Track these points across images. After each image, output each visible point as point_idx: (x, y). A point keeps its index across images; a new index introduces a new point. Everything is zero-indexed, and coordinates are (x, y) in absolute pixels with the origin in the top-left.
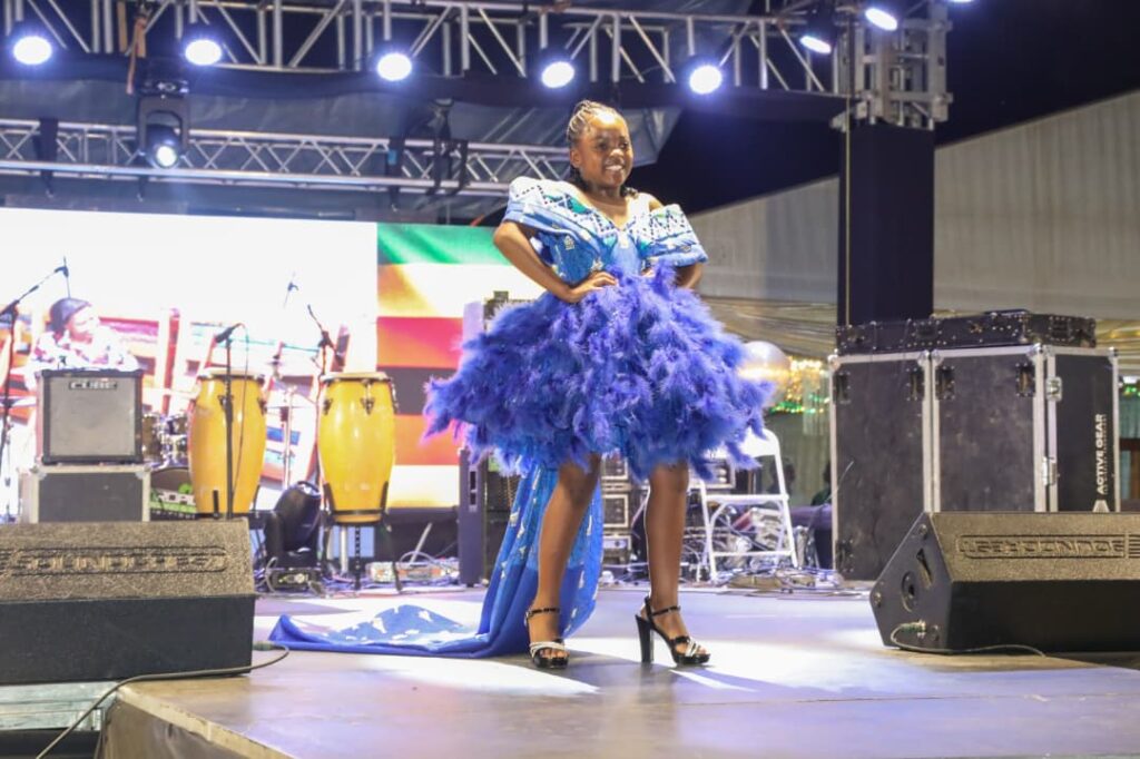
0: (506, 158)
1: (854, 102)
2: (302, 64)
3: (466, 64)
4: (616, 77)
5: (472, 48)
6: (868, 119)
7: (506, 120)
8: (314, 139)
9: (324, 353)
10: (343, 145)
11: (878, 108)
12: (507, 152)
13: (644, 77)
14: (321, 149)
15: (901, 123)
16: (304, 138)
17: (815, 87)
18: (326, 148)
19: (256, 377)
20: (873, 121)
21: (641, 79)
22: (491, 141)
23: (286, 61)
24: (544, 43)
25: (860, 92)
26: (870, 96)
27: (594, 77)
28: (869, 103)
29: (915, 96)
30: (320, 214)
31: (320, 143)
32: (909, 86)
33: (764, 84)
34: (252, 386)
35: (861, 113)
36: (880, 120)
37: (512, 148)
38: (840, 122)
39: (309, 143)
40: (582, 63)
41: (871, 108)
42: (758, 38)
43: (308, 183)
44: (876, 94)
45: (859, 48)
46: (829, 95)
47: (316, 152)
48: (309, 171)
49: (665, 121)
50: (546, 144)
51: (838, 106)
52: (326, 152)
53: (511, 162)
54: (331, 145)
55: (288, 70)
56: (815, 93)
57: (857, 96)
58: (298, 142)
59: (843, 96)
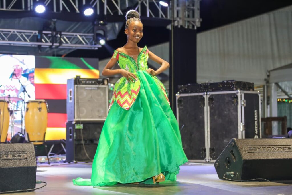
0: (73, 37)
1: (174, 21)
2: (12, 8)
3: (61, 9)
4: (105, 13)
5: (63, 5)
6: (178, 26)
7: (72, 26)
8: (16, 31)
9: (24, 94)
10: (24, 33)
11: (181, 23)
12: (73, 35)
13: (113, 13)
14: (18, 34)
15: (186, 27)
16: (12, 30)
17: (162, 16)
18: (19, 33)
19: (6, 101)
20: (179, 26)
21: (112, 14)
22: (68, 32)
23: (7, 7)
24: (84, 3)
25: (176, 18)
26: (178, 19)
27: (98, 13)
28: (178, 21)
29: (191, 19)
30: (17, 53)
31: (17, 32)
32: (189, 16)
33: (148, 16)
34: (6, 104)
35: (176, 24)
36: (181, 26)
37: (75, 34)
38: (169, 27)
39: (14, 32)
40: (95, 9)
41: (179, 23)
42: (146, 2)
43: (14, 44)
44: (180, 18)
45: (175, 5)
46: (167, 19)
47: (16, 35)
48: (14, 40)
49: (119, 26)
50: (84, 33)
51: (169, 22)
52: (19, 34)
53: (74, 38)
54: (20, 32)
55: (8, 10)
56: (162, 18)
57: (175, 19)
58: (10, 32)
59: (171, 19)
